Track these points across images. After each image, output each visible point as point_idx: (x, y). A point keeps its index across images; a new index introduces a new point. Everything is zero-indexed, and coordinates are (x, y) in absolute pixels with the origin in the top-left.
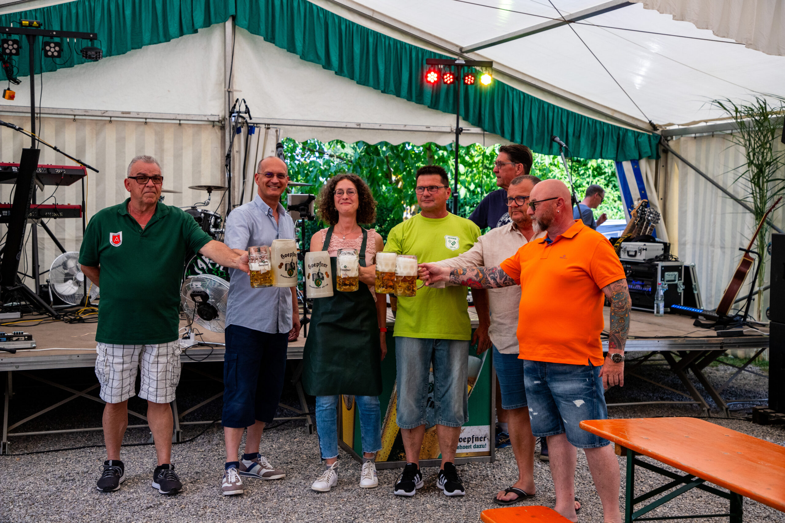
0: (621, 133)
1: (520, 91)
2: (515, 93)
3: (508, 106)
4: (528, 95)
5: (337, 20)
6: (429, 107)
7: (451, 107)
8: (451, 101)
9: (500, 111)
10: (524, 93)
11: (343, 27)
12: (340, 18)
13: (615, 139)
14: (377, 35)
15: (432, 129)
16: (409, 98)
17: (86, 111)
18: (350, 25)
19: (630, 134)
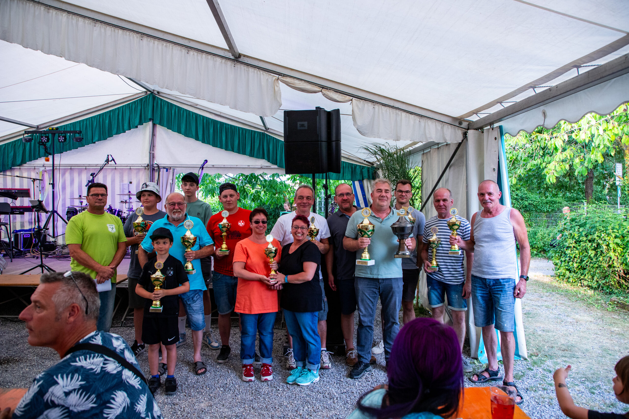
0: (353, 167)
5: (202, 118)
6: (249, 156)
8: (261, 153)
11: (205, 121)
12: (203, 117)
13: (350, 170)
14: (222, 124)
15: (251, 167)
17: (89, 165)
18: (208, 119)
19: (358, 167)
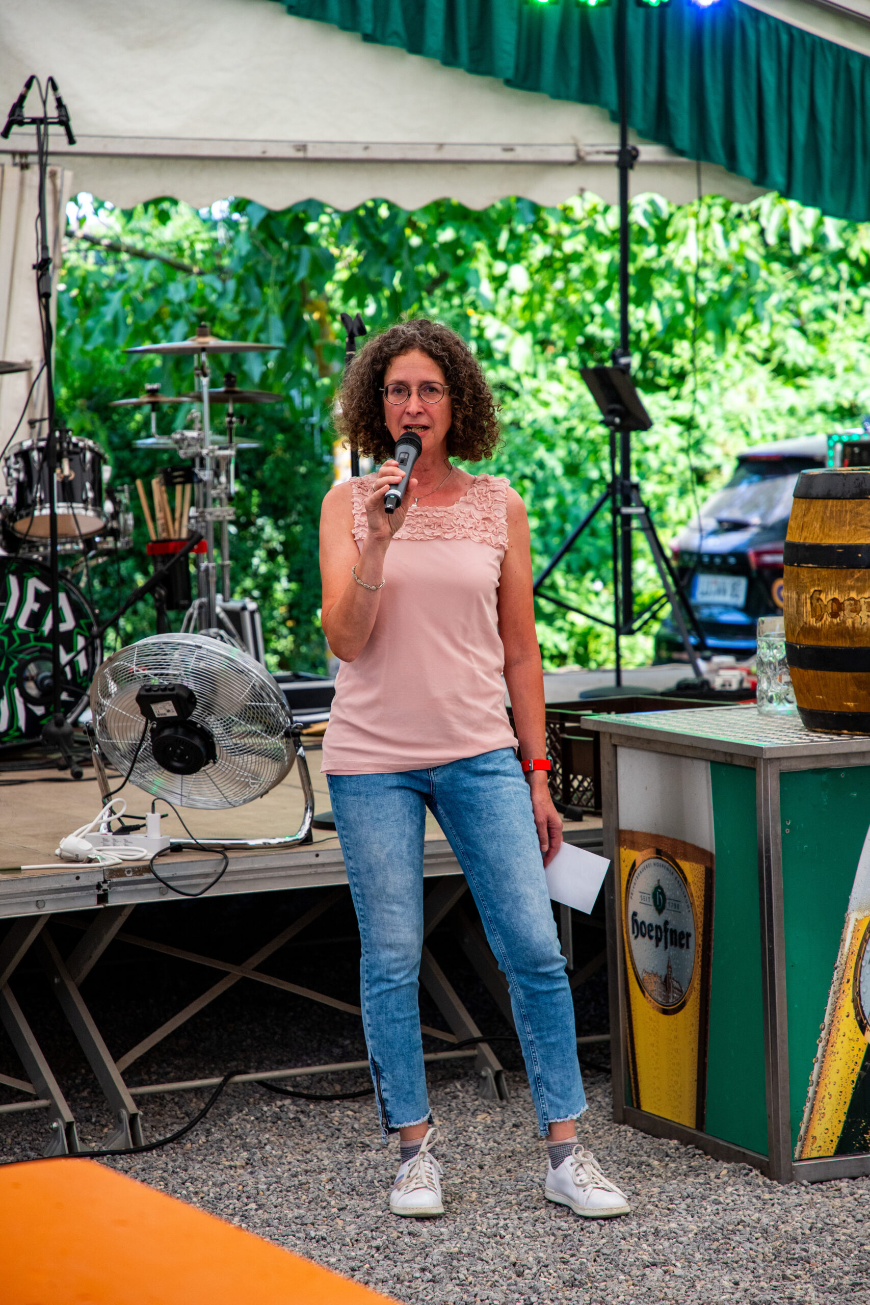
1: (777, 21)
2: (763, 26)
3: (745, 71)
4: (803, 33)
6: (508, 82)
7: (574, 81)
8: (575, 62)
9: (720, 87)
10: (789, 27)
15: (522, 154)
16: (450, 58)
